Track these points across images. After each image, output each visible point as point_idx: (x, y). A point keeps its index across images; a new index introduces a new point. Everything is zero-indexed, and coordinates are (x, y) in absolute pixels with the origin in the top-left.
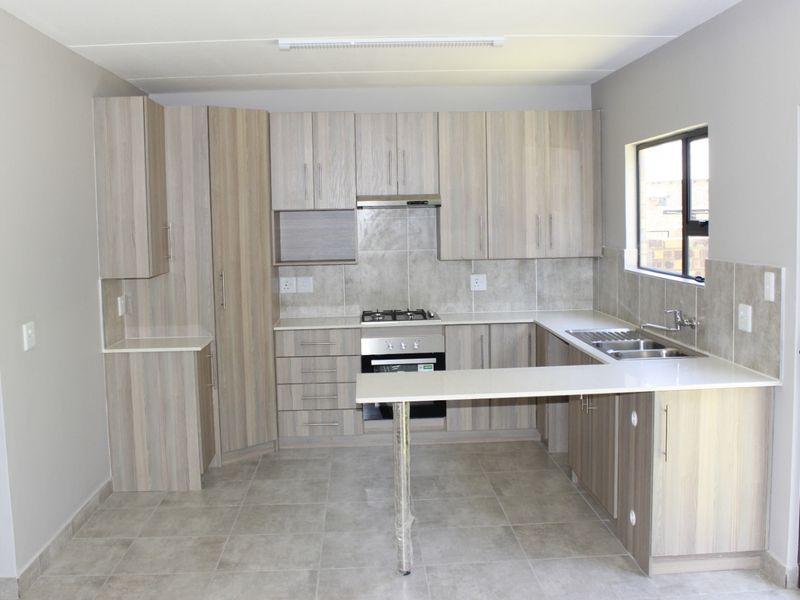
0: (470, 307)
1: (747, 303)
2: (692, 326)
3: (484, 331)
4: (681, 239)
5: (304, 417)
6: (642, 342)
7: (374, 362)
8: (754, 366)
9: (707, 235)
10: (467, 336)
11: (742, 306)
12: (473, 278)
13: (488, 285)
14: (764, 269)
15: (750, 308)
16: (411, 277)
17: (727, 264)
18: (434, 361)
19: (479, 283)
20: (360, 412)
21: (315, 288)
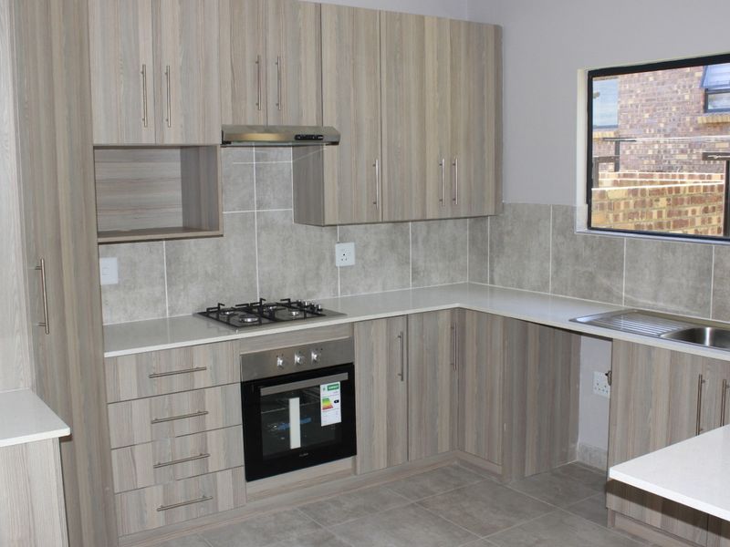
0: (335, 290)
3: (400, 325)
5: (155, 495)
7: (264, 391)
10: (381, 335)
12: (339, 248)
13: (357, 257)
16: (259, 252)
18: (345, 376)
19: (345, 254)
20: (242, 470)
21: (120, 276)
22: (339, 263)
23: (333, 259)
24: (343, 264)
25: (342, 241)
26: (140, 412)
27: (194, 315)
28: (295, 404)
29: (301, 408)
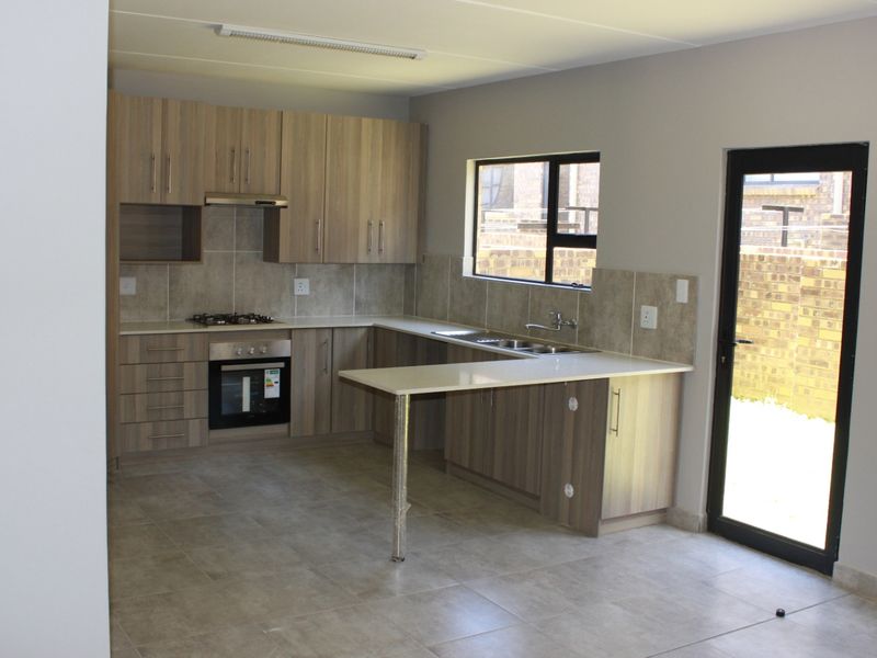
0: (293, 312)
1: (652, 304)
2: (573, 326)
3: (327, 335)
4: (545, 249)
5: (147, 429)
6: (516, 342)
7: (224, 368)
8: (660, 356)
9: (594, 247)
10: (311, 339)
11: (645, 308)
12: (297, 281)
13: (311, 290)
14: (674, 278)
15: (655, 310)
16: (236, 280)
17: (624, 272)
18: (282, 365)
19: (302, 287)
20: (206, 422)
21: (137, 290)
22: (296, 293)
23: (292, 289)
24: (300, 293)
25: (299, 277)
26: (140, 372)
27: (187, 320)
28: (246, 382)
29: (251, 385)
